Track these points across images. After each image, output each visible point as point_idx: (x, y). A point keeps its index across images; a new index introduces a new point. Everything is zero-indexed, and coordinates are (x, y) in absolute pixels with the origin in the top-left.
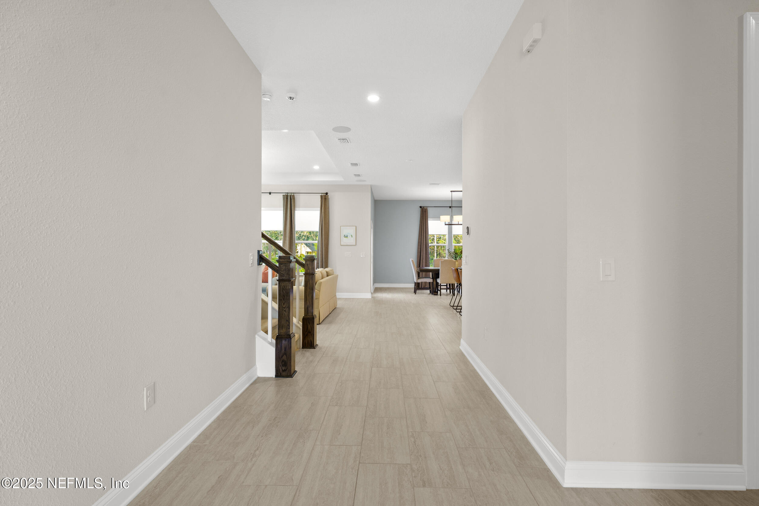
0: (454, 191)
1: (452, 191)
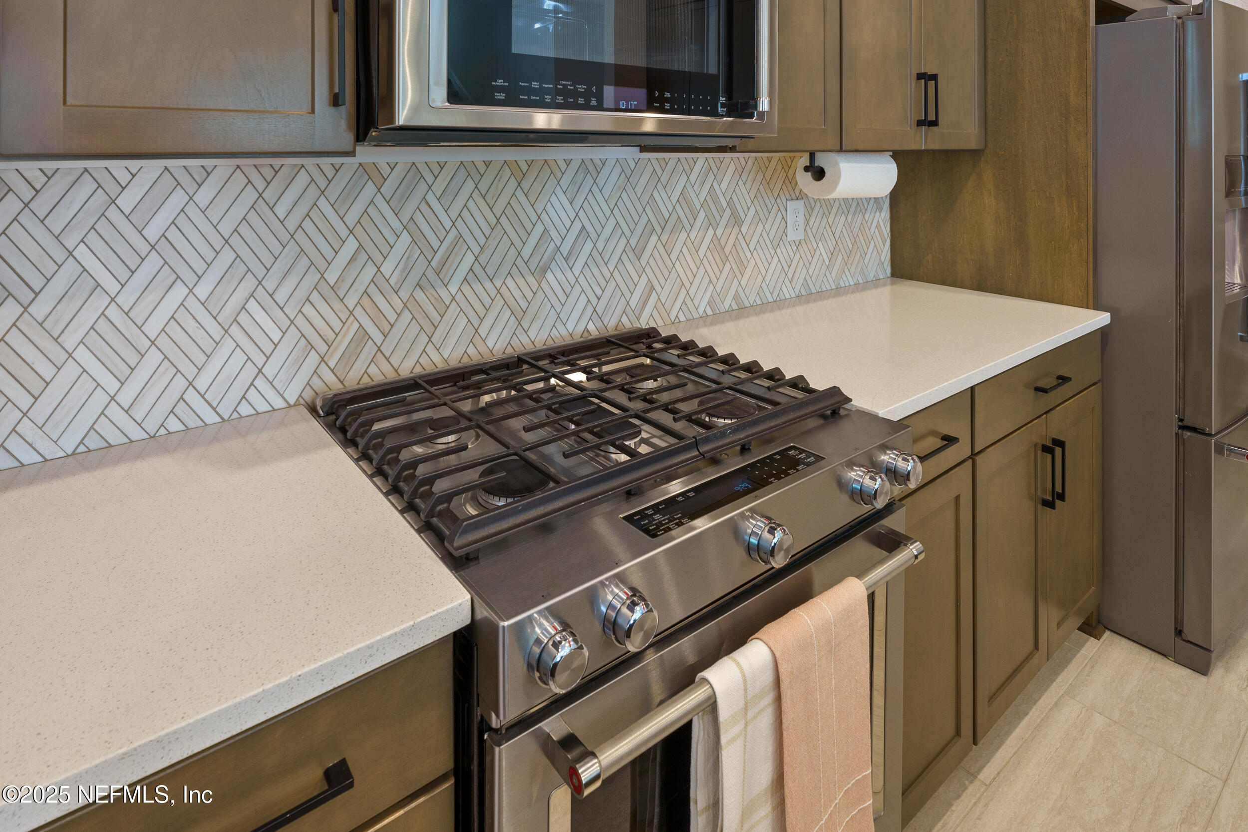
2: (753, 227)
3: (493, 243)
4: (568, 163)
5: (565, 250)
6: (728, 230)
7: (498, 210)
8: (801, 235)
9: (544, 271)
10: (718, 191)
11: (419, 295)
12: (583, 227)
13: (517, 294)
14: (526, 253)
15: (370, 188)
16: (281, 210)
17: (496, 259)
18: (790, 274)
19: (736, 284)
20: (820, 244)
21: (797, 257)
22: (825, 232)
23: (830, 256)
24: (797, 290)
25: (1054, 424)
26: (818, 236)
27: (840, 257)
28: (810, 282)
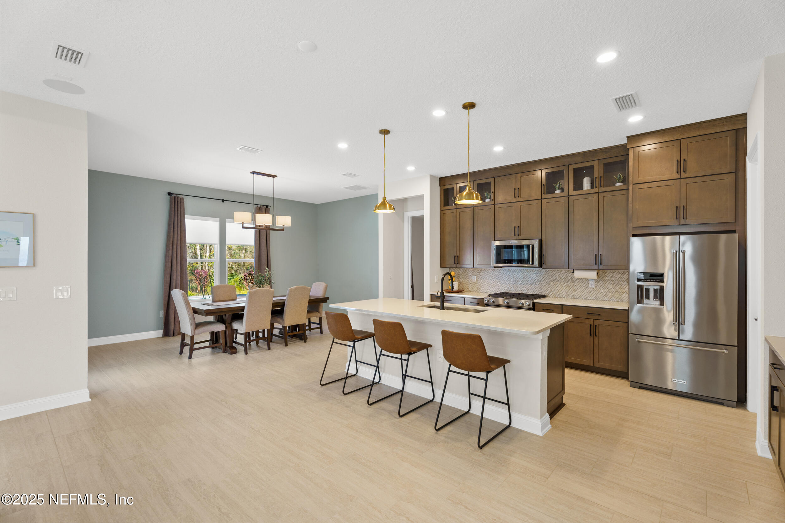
0: (258, 173)
1: (254, 173)
2: (578, 284)
3: (524, 280)
4: (536, 270)
5: (535, 282)
6: (571, 284)
7: (525, 275)
8: (594, 287)
9: (532, 284)
10: (568, 276)
11: (514, 285)
12: (538, 279)
13: (527, 287)
14: (529, 282)
15: (509, 272)
16: (501, 273)
17: (524, 282)
18: (590, 294)
19: (573, 294)
20: (602, 290)
21: (593, 291)
22: (604, 287)
23: (606, 293)
24: (593, 298)
25: (597, 323)
26: (601, 288)
27: (610, 294)
28: (598, 298)
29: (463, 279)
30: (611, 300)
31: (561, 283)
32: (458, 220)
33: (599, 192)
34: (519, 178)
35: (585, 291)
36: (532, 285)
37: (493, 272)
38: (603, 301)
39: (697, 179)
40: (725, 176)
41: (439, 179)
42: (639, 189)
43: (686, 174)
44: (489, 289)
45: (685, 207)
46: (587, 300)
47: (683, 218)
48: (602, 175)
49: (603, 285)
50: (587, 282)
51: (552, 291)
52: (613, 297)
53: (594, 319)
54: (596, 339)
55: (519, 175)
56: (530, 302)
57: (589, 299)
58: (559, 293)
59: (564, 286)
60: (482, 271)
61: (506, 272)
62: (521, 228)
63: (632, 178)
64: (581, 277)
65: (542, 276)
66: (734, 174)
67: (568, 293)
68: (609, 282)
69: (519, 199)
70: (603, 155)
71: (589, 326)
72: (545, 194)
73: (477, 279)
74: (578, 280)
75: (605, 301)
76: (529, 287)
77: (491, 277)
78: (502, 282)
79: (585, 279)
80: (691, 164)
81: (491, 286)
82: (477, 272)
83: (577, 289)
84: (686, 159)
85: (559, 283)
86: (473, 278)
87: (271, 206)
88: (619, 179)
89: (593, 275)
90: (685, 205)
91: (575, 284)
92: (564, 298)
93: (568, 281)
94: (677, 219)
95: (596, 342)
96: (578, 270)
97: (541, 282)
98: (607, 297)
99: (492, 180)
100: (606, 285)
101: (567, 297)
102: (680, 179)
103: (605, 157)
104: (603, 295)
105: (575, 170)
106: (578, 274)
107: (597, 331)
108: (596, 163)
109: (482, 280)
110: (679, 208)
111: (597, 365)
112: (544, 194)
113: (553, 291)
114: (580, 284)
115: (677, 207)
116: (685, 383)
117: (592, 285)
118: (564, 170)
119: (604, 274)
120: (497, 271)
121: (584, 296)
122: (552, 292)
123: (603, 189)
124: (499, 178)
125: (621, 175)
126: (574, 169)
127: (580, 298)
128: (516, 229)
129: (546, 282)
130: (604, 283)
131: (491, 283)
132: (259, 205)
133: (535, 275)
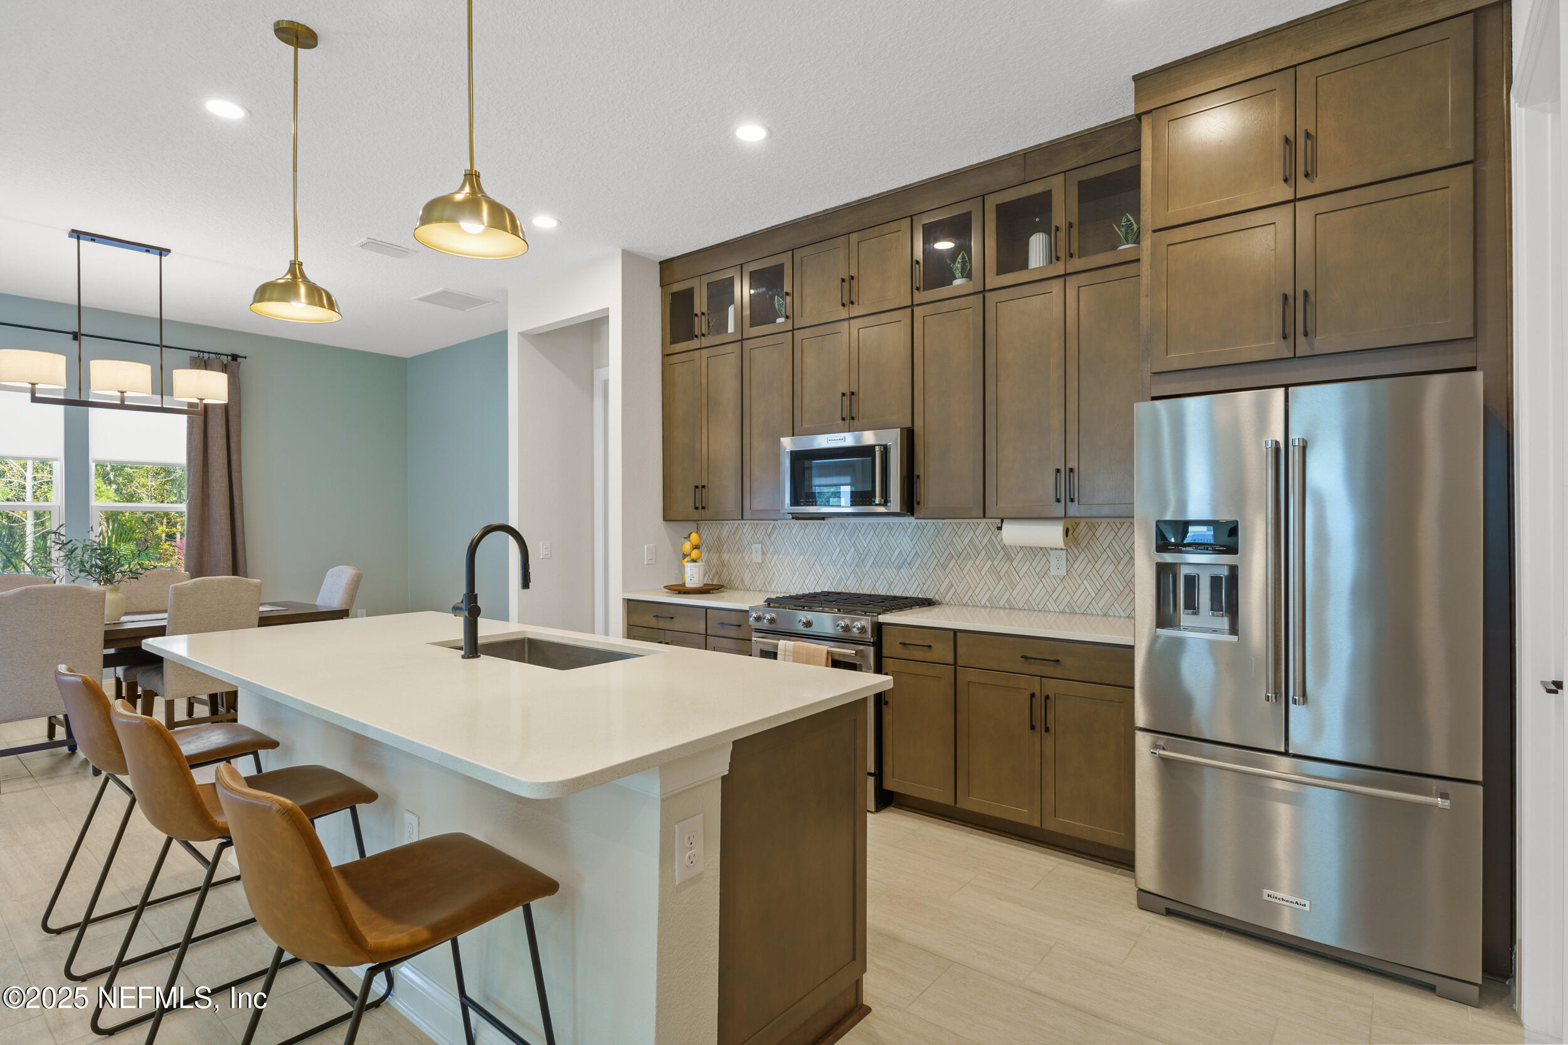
0: (95, 239)
1: (77, 235)
2: (1019, 563)
3: (881, 554)
5: (909, 560)
6: (1002, 564)
8: (1063, 572)
9: (901, 567)
10: (989, 538)
11: (856, 569)
12: (917, 552)
13: (889, 575)
14: (893, 560)
16: (822, 536)
17: (882, 560)
18: (1055, 596)
19: (1008, 594)
20: (1085, 582)
21: (1061, 587)
22: (1091, 574)
23: (1096, 591)
24: (1061, 608)
25: (1051, 687)
26: (1083, 576)
27: (1108, 594)
28: (1074, 605)
29: (730, 554)
30: (1110, 612)
31: (977, 562)
32: (704, 381)
33: (1066, 275)
34: (853, 245)
35: (1041, 585)
36: (902, 570)
37: (802, 531)
38: (1088, 617)
39: (1349, 198)
40: (1439, 179)
41: (658, 267)
42: (1169, 247)
43: (1312, 181)
44: (793, 582)
45: (1312, 297)
46: (1046, 614)
47: (1306, 335)
48: (1075, 219)
49: (1090, 566)
50: (1044, 559)
51: (952, 585)
52: (1116, 605)
53: (1041, 677)
54: (1049, 739)
55: (854, 237)
56: (867, 620)
57: (1052, 609)
58: (971, 591)
59: (983, 572)
60: (776, 532)
61: (834, 531)
62: (861, 395)
63: (1149, 211)
64: (1027, 544)
65: (926, 542)
66: (1470, 167)
67: (995, 593)
68: (1105, 556)
69: (856, 311)
70: (1077, 156)
71: (1028, 696)
72: (922, 289)
73: (763, 553)
74: (1021, 553)
75: (1094, 617)
76: (894, 577)
77: (798, 548)
78: (826, 562)
79: (1041, 548)
80: (1329, 147)
81: (797, 573)
82: (764, 532)
83: (1018, 579)
84: (1313, 133)
85: (971, 562)
86: (754, 551)
87: (245, 358)
88: (1127, 233)
89: (1051, 534)
90: (1311, 289)
91: (1015, 564)
92: (985, 607)
93: (995, 555)
94: (1285, 337)
95: (1049, 751)
96: (1012, 521)
97: (925, 561)
98: (1101, 604)
99: (785, 259)
100: (1097, 566)
101: (992, 605)
102: (1295, 200)
103: (1082, 163)
104: (1089, 599)
105: (1001, 209)
106: (1014, 533)
107: (1051, 716)
108: (1056, 185)
109: (776, 556)
110: (1291, 300)
111: (1051, 825)
112: (918, 289)
113: (956, 587)
114: (1028, 564)
115: (1285, 297)
116: (1307, 908)
117: (1058, 566)
118: (971, 212)
119: (1091, 533)
120: (812, 530)
121: (1037, 601)
122: (953, 590)
123: (1078, 264)
124: (805, 251)
125: (1132, 221)
126: (997, 206)
127: (1026, 608)
128: (846, 400)
129: (936, 560)
130: (1091, 560)
131: (798, 565)
132: (203, 352)
133: (909, 541)
